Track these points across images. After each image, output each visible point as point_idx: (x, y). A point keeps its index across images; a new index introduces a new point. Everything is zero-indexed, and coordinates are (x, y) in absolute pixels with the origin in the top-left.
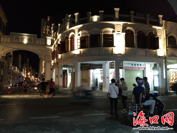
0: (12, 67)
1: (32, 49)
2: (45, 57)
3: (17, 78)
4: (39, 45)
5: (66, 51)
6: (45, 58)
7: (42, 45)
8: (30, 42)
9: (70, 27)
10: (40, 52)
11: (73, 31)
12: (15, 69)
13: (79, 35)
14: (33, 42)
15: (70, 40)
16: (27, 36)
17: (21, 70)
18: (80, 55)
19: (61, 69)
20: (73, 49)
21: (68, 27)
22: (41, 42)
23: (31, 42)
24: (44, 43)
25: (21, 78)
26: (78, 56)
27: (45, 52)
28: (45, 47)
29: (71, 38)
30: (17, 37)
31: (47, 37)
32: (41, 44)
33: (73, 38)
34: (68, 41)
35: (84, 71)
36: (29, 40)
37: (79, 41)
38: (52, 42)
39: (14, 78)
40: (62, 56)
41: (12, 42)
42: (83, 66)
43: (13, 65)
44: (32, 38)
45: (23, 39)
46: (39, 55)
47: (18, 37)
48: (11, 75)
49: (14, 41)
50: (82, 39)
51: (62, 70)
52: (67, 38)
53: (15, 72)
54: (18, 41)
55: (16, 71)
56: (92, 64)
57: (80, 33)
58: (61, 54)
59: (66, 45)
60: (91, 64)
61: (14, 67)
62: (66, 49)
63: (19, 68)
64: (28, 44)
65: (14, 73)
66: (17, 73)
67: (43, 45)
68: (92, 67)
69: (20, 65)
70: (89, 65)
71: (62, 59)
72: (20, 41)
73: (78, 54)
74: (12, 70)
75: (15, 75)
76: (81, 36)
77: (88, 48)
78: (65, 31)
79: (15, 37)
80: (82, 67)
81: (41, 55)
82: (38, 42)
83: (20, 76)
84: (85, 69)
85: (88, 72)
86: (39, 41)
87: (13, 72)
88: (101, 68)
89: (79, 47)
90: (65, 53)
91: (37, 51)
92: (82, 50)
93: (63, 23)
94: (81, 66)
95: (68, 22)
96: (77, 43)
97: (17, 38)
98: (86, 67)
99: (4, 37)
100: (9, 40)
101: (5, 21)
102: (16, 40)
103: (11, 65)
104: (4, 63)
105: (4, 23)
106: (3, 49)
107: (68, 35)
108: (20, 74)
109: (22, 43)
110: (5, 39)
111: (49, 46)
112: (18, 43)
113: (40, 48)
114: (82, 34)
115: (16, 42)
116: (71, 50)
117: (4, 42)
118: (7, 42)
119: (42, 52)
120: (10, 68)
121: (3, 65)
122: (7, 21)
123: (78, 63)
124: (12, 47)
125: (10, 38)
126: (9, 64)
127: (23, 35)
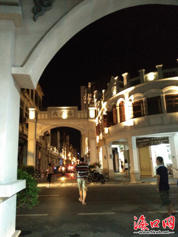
0: (50, 148)
1: (73, 124)
2: (88, 132)
3: (56, 161)
4: (81, 118)
5: (114, 122)
6: (88, 134)
7: (84, 118)
8: (70, 116)
9: (118, 92)
10: (82, 128)
11: (123, 96)
12: (53, 150)
13: (131, 100)
14: (73, 116)
15: (118, 108)
16: (67, 109)
17: (60, 151)
18: (135, 127)
19: (109, 147)
20: (123, 119)
21: (114, 93)
22: (82, 114)
23: (71, 116)
24: (86, 116)
25: (61, 161)
26: (131, 128)
27: (88, 126)
28: (88, 121)
29: (120, 106)
30: (55, 112)
31: (90, 108)
32: (82, 116)
33: (122, 105)
34: (116, 110)
35: (141, 149)
36: (69, 114)
37: (132, 108)
38: (96, 113)
39: (53, 161)
40: (110, 130)
41: (50, 119)
42: (139, 141)
43: (51, 145)
44: (73, 112)
45: (61, 114)
46: (81, 131)
47: (56, 111)
48: (50, 158)
49: (52, 116)
50: (135, 105)
52: (115, 106)
53: (54, 154)
54: (57, 116)
55: (55, 152)
56: (153, 138)
57: (132, 97)
58: (108, 127)
59: (114, 116)
60: (151, 138)
61: (52, 148)
62: (114, 120)
63: (58, 148)
64: (68, 119)
65: (53, 154)
66: (56, 155)
67: (86, 118)
68: (154, 143)
69: (59, 144)
70: (148, 140)
71: (110, 133)
72: (59, 116)
73: (131, 126)
74: (51, 151)
75: (54, 157)
76: (133, 102)
77: (144, 115)
78: (112, 98)
79: (53, 112)
80: (139, 143)
81: (84, 131)
83: (60, 159)
84: (144, 145)
85: (148, 149)
86: (80, 114)
87: (51, 154)
89: (132, 116)
90: (114, 126)
91: (79, 126)
92: (136, 120)
93: (109, 89)
94: (136, 141)
95: (114, 85)
96: (129, 111)
97: (55, 113)
98: (143, 142)
99: (41, 114)
100: (46, 117)
101: (41, 94)
102: (55, 115)
103: (49, 145)
104: (41, 144)
105: (39, 98)
106: (40, 128)
107: (116, 102)
108: (59, 155)
109: (61, 119)
110: (43, 115)
111: (92, 119)
112: (57, 118)
113: (81, 123)
114: (135, 98)
115: (55, 118)
116: (121, 121)
117: (41, 119)
118: (44, 119)
119: (84, 126)
120: (48, 149)
121: (40, 146)
122: (43, 95)
123: (132, 137)
124: (50, 125)
125: (48, 114)
126: (47, 144)
127: (62, 109)
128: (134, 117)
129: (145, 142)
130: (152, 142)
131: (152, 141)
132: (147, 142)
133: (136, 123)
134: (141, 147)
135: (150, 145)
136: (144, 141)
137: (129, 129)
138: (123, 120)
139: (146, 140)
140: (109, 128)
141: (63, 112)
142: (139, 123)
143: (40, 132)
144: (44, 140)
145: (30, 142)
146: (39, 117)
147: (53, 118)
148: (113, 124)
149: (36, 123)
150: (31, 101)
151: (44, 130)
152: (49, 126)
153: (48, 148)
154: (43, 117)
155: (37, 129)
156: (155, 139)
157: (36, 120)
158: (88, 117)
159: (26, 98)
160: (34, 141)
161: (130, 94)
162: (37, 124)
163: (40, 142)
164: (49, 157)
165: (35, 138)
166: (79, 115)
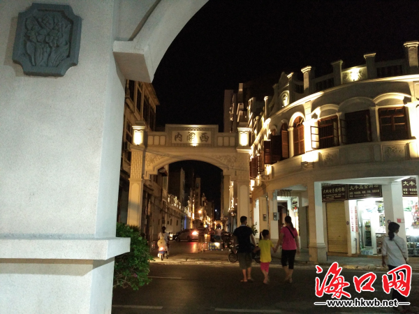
0: (168, 197)
1: (209, 157)
2: (236, 172)
3: (177, 221)
4: (223, 146)
5: (284, 156)
6: (236, 175)
7: (229, 146)
8: (204, 142)
9: (291, 102)
10: (225, 163)
11: (301, 109)
12: (172, 201)
13: (315, 116)
14: (209, 142)
15: (291, 129)
16: (199, 129)
17: (185, 204)
18: (320, 164)
19: (272, 200)
20: (299, 149)
21: (286, 102)
22: (226, 139)
23: (206, 141)
24: (233, 143)
25: (185, 221)
27: (235, 161)
28: (236, 151)
29: (295, 126)
30: (179, 134)
31: (240, 129)
32: (226, 143)
33: (299, 125)
34: (288, 133)
35: (330, 205)
36: (203, 137)
37: (316, 131)
38: (251, 138)
39: (171, 220)
40: (275, 169)
41: (168, 145)
42: (327, 191)
43: (169, 192)
44: (209, 134)
45: (189, 137)
46: (222, 168)
47: (181, 132)
48: (166, 215)
49: (173, 141)
50: (323, 126)
51: (275, 201)
52: (286, 126)
53: (174, 209)
54: (181, 140)
55: (175, 205)
56: (354, 185)
57: (318, 111)
58: (271, 163)
59: (284, 143)
60: (350, 185)
62: (284, 151)
63: (181, 199)
64: (200, 146)
65: (172, 209)
66: (177, 210)
67: (232, 147)
68: (354, 195)
69: (182, 192)
70: (343, 189)
71: (275, 175)
72: (184, 141)
73: (313, 163)
74: (168, 203)
75: (173, 214)
76: (319, 119)
77: (338, 145)
78: (280, 112)
79: (174, 133)
80: (328, 194)
81: (228, 168)
83: (183, 217)
84: (335, 198)
85: (344, 206)
86: (222, 139)
87: (168, 209)
88: (379, 194)
89: (315, 144)
90: (283, 162)
91: (219, 160)
92: (323, 152)
93: (276, 94)
94: (323, 190)
95: (286, 89)
96: (310, 137)
97: (179, 136)
98: (335, 193)
99: (154, 136)
100: (163, 142)
101: (154, 102)
102: (177, 139)
103: (165, 192)
104: (152, 190)
105: (151, 108)
106: (152, 161)
107: (289, 119)
108: (183, 211)
109: (188, 146)
110: (157, 138)
111: (244, 147)
112: (181, 144)
113: (226, 154)
114: (323, 113)
115: (178, 144)
116: (297, 154)
117: (153, 145)
118: (160, 146)
119: (229, 161)
120: (163, 200)
121: (150, 192)
122: (158, 103)
123: (316, 183)
124: (168, 155)
125: (165, 136)
126: (162, 190)
127: (190, 129)
128: (320, 147)
129: (338, 193)
130: (352, 193)
131: (352, 191)
132: (342, 192)
133: (324, 158)
134: (331, 201)
135: (348, 199)
136: (336, 190)
137: (310, 168)
138: (300, 153)
139: (340, 189)
140: (273, 165)
141: (193, 135)
142: (328, 156)
143: (151, 169)
144: (157, 182)
145: (132, 184)
146: (150, 141)
147: (175, 144)
148: (282, 159)
149: (145, 151)
150: (136, 114)
151: (159, 164)
152: (166, 158)
153: (164, 198)
154: (157, 142)
155: (146, 162)
156: (356, 187)
157: (144, 147)
158: (237, 145)
159: (129, 108)
160: (140, 183)
161: (314, 106)
162: (147, 153)
163: (151, 186)
164: (165, 212)
165: (143, 177)
166: (220, 140)
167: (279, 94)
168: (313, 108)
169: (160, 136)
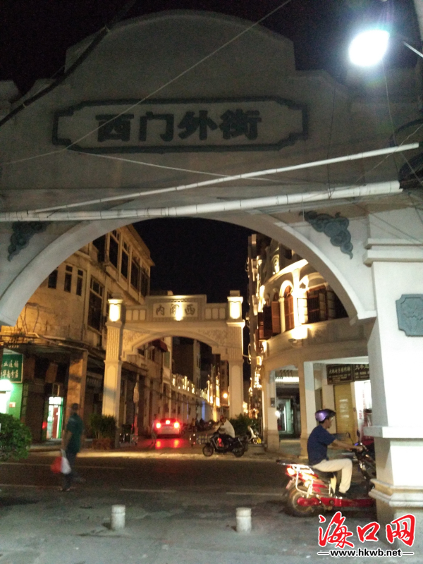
0: (172, 378)
1: (197, 332)
2: (227, 350)
3: (190, 409)
4: (212, 319)
5: (274, 330)
6: (227, 353)
7: (219, 319)
8: (190, 315)
9: (282, 267)
10: (214, 339)
11: (289, 277)
12: (180, 383)
13: (303, 286)
14: (196, 315)
15: (282, 300)
16: (184, 300)
18: (310, 341)
21: (277, 267)
22: (215, 311)
23: (192, 314)
24: (223, 316)
25: (203, 409)
26: (302, 344)
27: (226, 337)
28: (227, 325)
29: (285, 296)
30: (161, 307)
31: (230, 299)
32: (215, 316)
33: (288, 296)
34: (279, 305)
35: (337, 388)
36: (189, 310)
37: (305, 303)
39: (179, 408)
40: (270, 346)
41: (150, 320)
42: (333, 371)
43: (174, 372)
44: (195, 305)
45: (172, 310)
46: (211, 346)
47: (163, 305)
48: (170, 401)
49: (155, 315)
50: (311, 297)
52: (277, 296)
53: (182, 393)
54: (163, 314)
55: (184, 387)
56: (359, 365)
57: (306, 280)
58: (267, 339)
59: (274, 317)
60: (355, 365)
61: (176, 378)
62: (274, 325)
63: (195, 379)
64: (185, 320)
65: (179, 394)
66: (187, 395)
67: (222, 320)
69: (197, 371)
70: (349, 369)
71: (271, 353)
72: (166, 316)
73: (302, 340)
74: (172, 386)
75: (182, 399)
76: (307, 289)
77: (326, 318)
78: (272, 279)
79: (156, 306)
80: (332, 375)
81: (218, 346)
82: (208, 314)
83: (198, 403)
84: (341, 380)
86: (213, 310)
87: (173, 393)
89: (305, 318)
90: (276, 338)
91: (207, 336)
92: (313, 327)
93: (268, 258)
94: (328, 372)
95: (276, 253)
96: (300, 310)
97: (161, 309)
98: (341, 373)
99: (133, 310)
100: (143, 317)
102: (159, 313)
103: (167, 372)
104: (147, 371)
106: (130, 339)
107: (279, 288)
108: (198, 396)
109: (171, 320)
110: (136, 313)
111: (235, 320)
112: (163, 319)
113: (215, 329)
114: (312, 282)
115: (159, 319)
116: (288, 329)
117: (133, 321)
118: (139, 321)
119: (219, 337)
120: (164, 381)
121: (144, 373)
123: (306, 364)
124: (149, 332)
125: (146, 310)
126: (162, 369)
127: (173, 300)
128: (310, 321)
129: (344, 373)
130: (357, 374)
131: (357, 371)
132: (347, 372)
133: (313, 334)
134: (339, 384)
135: (354, 381)
136: (342, 370)
137: (299, 346)
138: (290, 327)
139: (345, 369)
140: (269, 341)
141: (177, 307)
142: (317, 332)
143: (129, 348)
144: (153, 360)
146: (128, 317)
147: (156, 319)
148: (275, 335)
149: (122, 329)
151: (138, 343)
152: (147, 335)
153: (166, 379)
154: (136, 318)
155: (124, 341)
156: (362, 367)
157: (121, 323)
158: (227, 317)
160: (117, 365)
161: (302, 274)
162: (125, 331)
163: (145, 365)
165: (120, 359)
167: (271, 258)
168: (302, 276)
169: (139, 310)
